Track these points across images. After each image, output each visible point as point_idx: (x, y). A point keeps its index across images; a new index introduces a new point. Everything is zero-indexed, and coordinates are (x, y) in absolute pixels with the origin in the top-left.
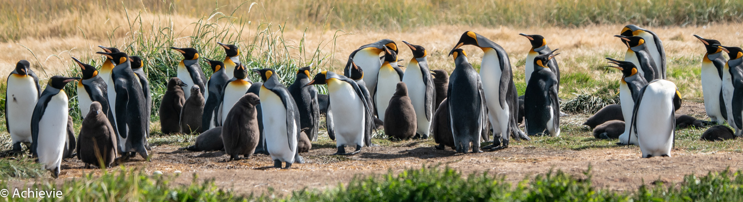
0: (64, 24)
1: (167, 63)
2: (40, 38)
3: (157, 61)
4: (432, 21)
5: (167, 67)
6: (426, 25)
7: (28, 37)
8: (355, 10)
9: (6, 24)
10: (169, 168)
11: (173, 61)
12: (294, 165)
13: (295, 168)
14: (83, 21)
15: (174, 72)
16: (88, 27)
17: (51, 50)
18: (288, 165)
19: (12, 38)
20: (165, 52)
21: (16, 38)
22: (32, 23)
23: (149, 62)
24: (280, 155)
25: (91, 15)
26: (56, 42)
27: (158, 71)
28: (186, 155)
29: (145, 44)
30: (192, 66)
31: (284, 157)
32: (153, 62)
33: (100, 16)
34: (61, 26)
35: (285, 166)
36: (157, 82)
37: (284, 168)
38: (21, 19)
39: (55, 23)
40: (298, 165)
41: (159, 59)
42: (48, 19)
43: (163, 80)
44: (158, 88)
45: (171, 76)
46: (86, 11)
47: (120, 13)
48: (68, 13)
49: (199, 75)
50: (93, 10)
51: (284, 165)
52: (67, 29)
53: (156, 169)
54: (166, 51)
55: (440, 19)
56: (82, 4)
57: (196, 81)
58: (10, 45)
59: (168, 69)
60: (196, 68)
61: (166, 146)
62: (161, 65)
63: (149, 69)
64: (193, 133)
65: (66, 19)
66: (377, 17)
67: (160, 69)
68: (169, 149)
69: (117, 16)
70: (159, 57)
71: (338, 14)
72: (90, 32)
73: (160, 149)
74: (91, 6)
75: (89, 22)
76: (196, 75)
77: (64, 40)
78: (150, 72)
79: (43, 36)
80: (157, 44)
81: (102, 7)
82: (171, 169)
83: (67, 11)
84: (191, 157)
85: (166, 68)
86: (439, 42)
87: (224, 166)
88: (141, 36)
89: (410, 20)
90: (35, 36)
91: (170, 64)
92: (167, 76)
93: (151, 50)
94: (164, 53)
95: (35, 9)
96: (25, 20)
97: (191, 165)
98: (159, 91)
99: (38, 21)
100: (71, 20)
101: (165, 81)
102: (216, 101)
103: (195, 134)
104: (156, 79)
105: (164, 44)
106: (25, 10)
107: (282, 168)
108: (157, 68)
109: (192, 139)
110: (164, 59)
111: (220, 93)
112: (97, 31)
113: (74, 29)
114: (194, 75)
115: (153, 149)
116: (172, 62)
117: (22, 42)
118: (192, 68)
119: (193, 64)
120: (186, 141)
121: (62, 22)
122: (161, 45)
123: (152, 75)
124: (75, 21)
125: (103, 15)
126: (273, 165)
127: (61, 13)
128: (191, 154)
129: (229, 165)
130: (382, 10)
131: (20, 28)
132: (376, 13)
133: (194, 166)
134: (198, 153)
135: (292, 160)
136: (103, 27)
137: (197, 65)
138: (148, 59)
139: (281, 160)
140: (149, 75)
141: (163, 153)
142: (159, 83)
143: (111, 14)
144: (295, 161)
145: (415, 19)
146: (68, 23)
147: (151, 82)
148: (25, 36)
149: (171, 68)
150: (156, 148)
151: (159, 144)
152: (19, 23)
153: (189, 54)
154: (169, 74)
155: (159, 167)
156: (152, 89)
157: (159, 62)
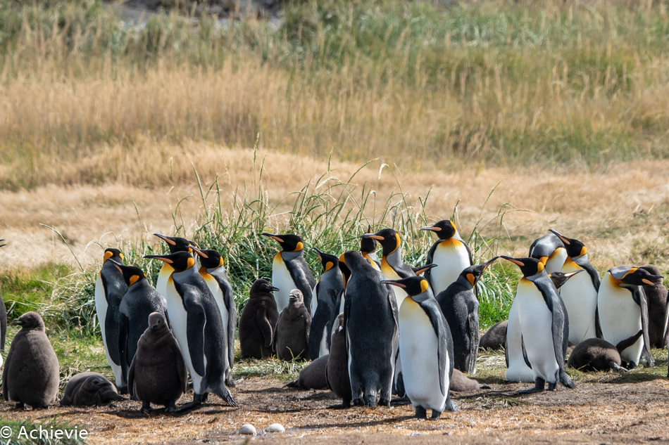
0: (101, 164)
1: (256, 250)
2: (65, 184)
3: (241, 247)
4: (633, 154)
5: (257, 256)
6: (624, 160)
7: (49, 185)
8: (521, 137)
9: (17, 162)
10: (263, 418)
11: (265, 248)
12: (444, 415)
13: (446, 419)
14: (129, 160)
15: (266, 264)
16: (136, 169)
17: (82, 204)
18: (436, 414)
19: (24, 186)
20: (253, 234)
21: (31, 185)
22: (54, 161)
23: (231, 250)
24: (425, 400)
25: (140, 150)
26: (89, 191)
27: (243, 262)
28: (287, 397)
29: (224, 222)
30: (294, 261)
31: (430, 403)
32: (237, 249)
33: (152, 152)
34: (96, 166)
35: (431, 416)
36: (242, 279)
37: (430, 419)
38: (38, 156)
39: (86, 162)
40: (449, 414)
41: (244, 244)
42: (76, 156)
43: (251, 276)
44: (243, 287)
45: (262, 270)
46: (132, 143)
47: (182, 147)
48: (107, 148)
49: (303, 273)
50: (143, 142)
51: (429, 413)
52: (105, 171)
53: (245, 419)
54: (255, 233)
55: (644, 151)
56: (126, 135)
57: (298, 283)
58: (23, 196)
59: (257, 260)
60: (298, 264)
61: (256, 378)
62: (248, 253)
63: (230, 259)
64: (296, 358)
65: (103, 157)
66: (553, 147)
67: (246, 259)
68: (261, 383)
69: (176, 151)
70: (244, 241)
71: (495, 144)
72: (138, 176)
73: (249, 384)
74: (140, 137)
75: (136, 161)
76: (299, 274)
77: (100, 188)
78: (231, 264)
79: (69, 182)
80: (241, 223)
81: (155, 138)
82: (266, 420)
83: (106, 144)
84: (294, 399)
85: (255, 258)
86: (643, 191)
87: (342, 415)
88: (219, 211)
89: (601, 153)
90: (58, 182)
91: (260, 252)
92: (256, 270)
93: (232, 231)
94: (251, 237)
95: (58, 140)
96: (43, 156)
97: (295, 413)
98: (245, 292)
99: (62, 158)
100: (110, 157)
101: (254, 277)
102: (329, 313)
103: (298, 361)
104: (241, 274)
105: (251, 223)
106: (43, 142)
107: (426, 419)
108: (241, 258)
109: (295, 369)
110: (251, 245)
111: (334, 302)
112: (149, 173)
113: (114, 170)
114: (296, 275)
115: (238, 384)
116: (263, 249)
117: (40, 190)
118: (293, 263)
119: (294, 258)
120: (286, 371)
121: (98, 161)
122: (247, 224)
123: (235, 268)
124: (116, 159)
125: (157, 151)
126: (413, 413)
127: (96, 146)
128: (294, 394)
129: (350, 414)
130: (560, 139)
131: (36, 169)
132: (552, 142)
133: (299, 415)
134: (304, 393)
135: (442, 407)
136: (157, 167)
137: (301, 260)
138: (228, 245)
139: (424, 406)
140: (231, 269)
141: (254, 392)
142: (244, 281)
143: (167, 149)
144: (446, 408)
145: (607, 151)
146: (106, 162)
147: (234, 279)
148: (44, 182)
149: (262, 257)
150: (242, 382)
151: (247, 375)
152: (35, 161)
153: (289, 243)
154: (259, 268)
155: (249, 416)
156: (235, 289)
157: (245, 248)
